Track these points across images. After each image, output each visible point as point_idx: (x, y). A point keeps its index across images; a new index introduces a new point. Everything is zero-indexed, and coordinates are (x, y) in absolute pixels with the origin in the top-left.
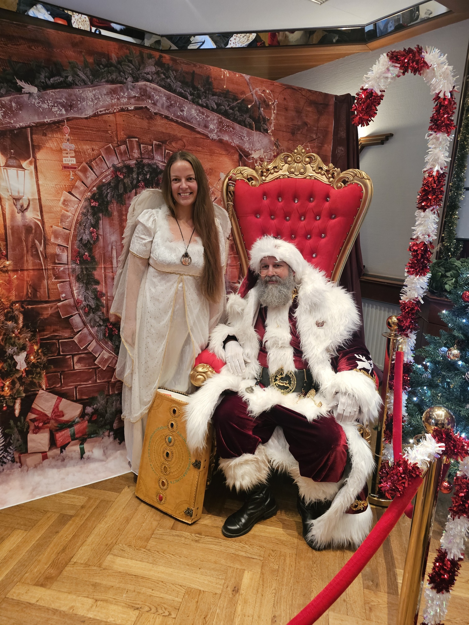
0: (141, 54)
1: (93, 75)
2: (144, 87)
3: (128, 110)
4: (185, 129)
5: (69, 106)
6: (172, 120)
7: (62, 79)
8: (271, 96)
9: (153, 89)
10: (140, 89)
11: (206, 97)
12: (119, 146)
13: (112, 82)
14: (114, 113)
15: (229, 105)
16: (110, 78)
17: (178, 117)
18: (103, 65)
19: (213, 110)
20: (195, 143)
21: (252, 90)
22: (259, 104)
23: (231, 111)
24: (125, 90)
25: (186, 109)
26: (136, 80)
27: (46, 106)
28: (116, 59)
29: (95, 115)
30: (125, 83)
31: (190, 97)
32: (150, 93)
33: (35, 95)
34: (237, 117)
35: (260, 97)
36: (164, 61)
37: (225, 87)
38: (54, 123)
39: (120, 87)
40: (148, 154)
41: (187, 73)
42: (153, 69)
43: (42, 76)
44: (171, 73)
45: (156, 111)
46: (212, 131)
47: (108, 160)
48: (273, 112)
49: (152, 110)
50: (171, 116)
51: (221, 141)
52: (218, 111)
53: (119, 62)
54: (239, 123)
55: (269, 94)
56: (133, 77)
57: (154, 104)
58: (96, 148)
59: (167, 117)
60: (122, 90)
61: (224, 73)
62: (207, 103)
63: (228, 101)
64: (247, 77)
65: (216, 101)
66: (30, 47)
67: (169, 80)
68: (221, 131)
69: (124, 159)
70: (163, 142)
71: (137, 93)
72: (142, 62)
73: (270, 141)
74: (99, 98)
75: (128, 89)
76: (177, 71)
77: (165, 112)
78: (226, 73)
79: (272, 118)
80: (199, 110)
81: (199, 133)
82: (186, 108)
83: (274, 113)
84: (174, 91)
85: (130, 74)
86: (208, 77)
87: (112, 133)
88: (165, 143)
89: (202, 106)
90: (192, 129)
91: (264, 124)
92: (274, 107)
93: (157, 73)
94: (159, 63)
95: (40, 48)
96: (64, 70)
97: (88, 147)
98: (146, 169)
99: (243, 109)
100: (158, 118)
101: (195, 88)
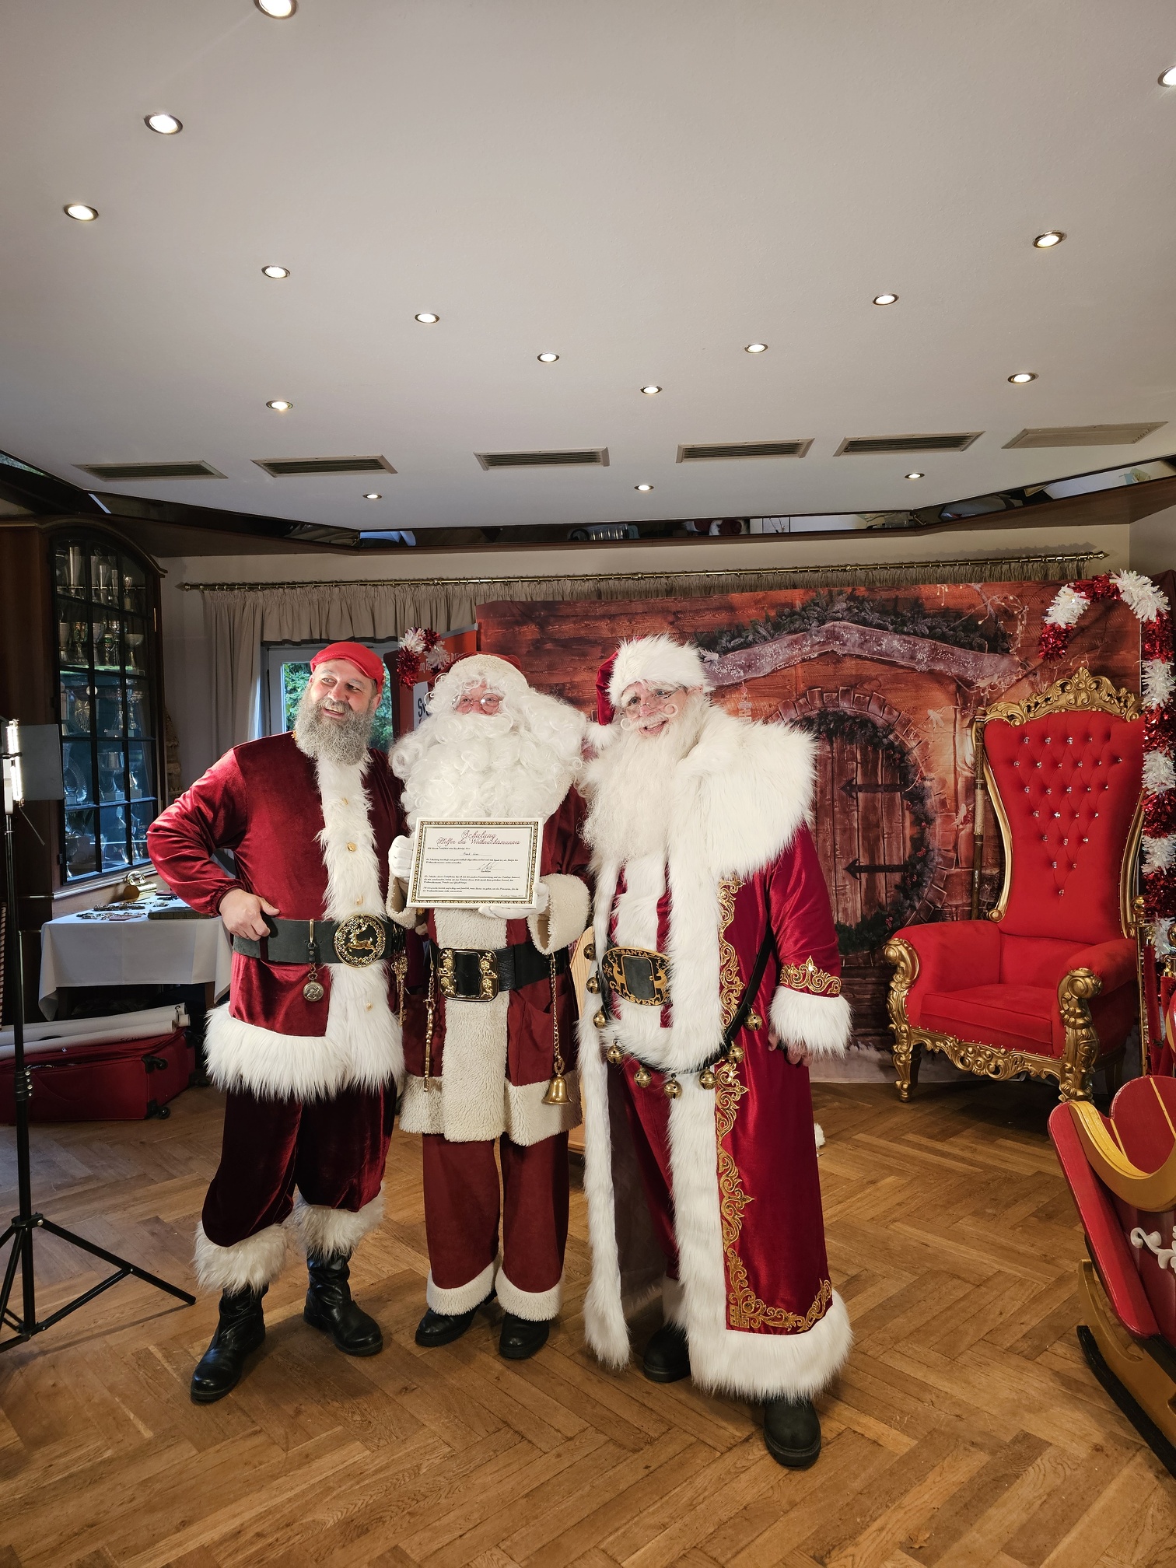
0: (830, 592)
1: (774, 629)
2: (831, 629)
3: (810, 659)
4: (881, 666)
5: (748, 667)
6: (866, 658)
7: (742, 640)
8: (1017, 603)
9: (844, 628)
10: (826, 632)
11: (913, 623)
12: (798, 700)
13: (795, 632)
14: (794, 665)
15: (948, 626)
16: (792, 628)
17: (874, 653)
18: (785, 616)
19: (923, 636)
20: (896, 679)
21: (986, 600)
22: (997, 617)
23: (952, 632)
24: (808, 637)
25: (885, 642)
26: (822, 622)
27: (725, 671)
28: (801, 606)
29: (773, 671)
30: (809, 630)
31: (891, 627)
32: (839, 633)
33: (716, 662)
34: (960, 639)
35: (998, 608)
36: (858, 593)
37: (943, 604)
38: (733, 685)
39: (803, 635)
40: (833, 702)
41: (888, 600)
42: (844, 605)
43: (724, 641)
44: (866, 604)
45: (845, 652)
46: (920, 662)
47: (785, 715)
48: (1019, 623)
49: (840, 652)
50: (866, 654)
51: (931, 672)
52: (931, 636)
53: (804, 609)
54: (962, 646)
55: (1015, 601)
56: (819, 621)
57: (844, 644)
58: (774, 703)
59: (859, 657)
60: (804, 638)
61: (941, 589)
62: (914, 630)
63: (947, 621)
64: (977, 586)
65: (929, 625)
66: (714, 616)
67: (863, 614)
68: (933, 660)
69: (803, 711)
70: (852, 687)
71: (822, 637)
72: (831, 601)
73: (1013, 663)
74: (779, 653)
75: (811, 636)
76: (873, 601)
77: (858, 651)
78: (943, 588)
79: (1018, 632)
80: (904, 640)
81: (902, 667)
82: (886, 640)
83: (1021, 624)
84: (870, 625)
85: (816, 618)
86: (917, 599)
87: (791, 687)
88: (855, 687)
89: (908, 634)
90: (893, 664)
91: (1003, 642)
92: (1023, 616)
93: (849, 609)
94: (852, 597)
95: (723, 614)
96: (745, 630)
97: (765, 703)
98: (830, 718)
99: (970, 626)
100: (847, 659)
101: (897, 614)
